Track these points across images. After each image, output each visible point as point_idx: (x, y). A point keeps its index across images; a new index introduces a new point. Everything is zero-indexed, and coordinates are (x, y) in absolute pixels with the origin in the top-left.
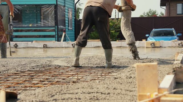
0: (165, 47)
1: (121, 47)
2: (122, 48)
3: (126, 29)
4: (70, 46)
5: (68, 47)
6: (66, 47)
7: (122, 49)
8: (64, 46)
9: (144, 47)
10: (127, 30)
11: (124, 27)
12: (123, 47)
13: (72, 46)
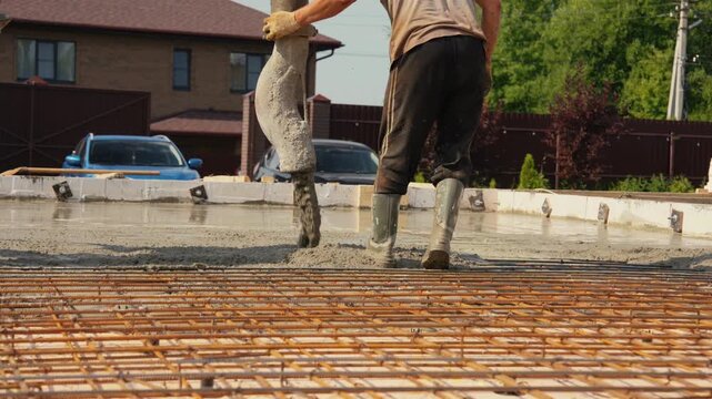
0: (424, 209)
1: (261, 202)
2: (266, 206)
3: (286, 113)
4: (43, 194)
5: (34, 198)
6: (22, 199)
7: (267, 212)
8: (13, 192)
9: (350, 206)
10: (289, 116)
11: (275, 104)
12: (270, 203)
13: (53, 194)
